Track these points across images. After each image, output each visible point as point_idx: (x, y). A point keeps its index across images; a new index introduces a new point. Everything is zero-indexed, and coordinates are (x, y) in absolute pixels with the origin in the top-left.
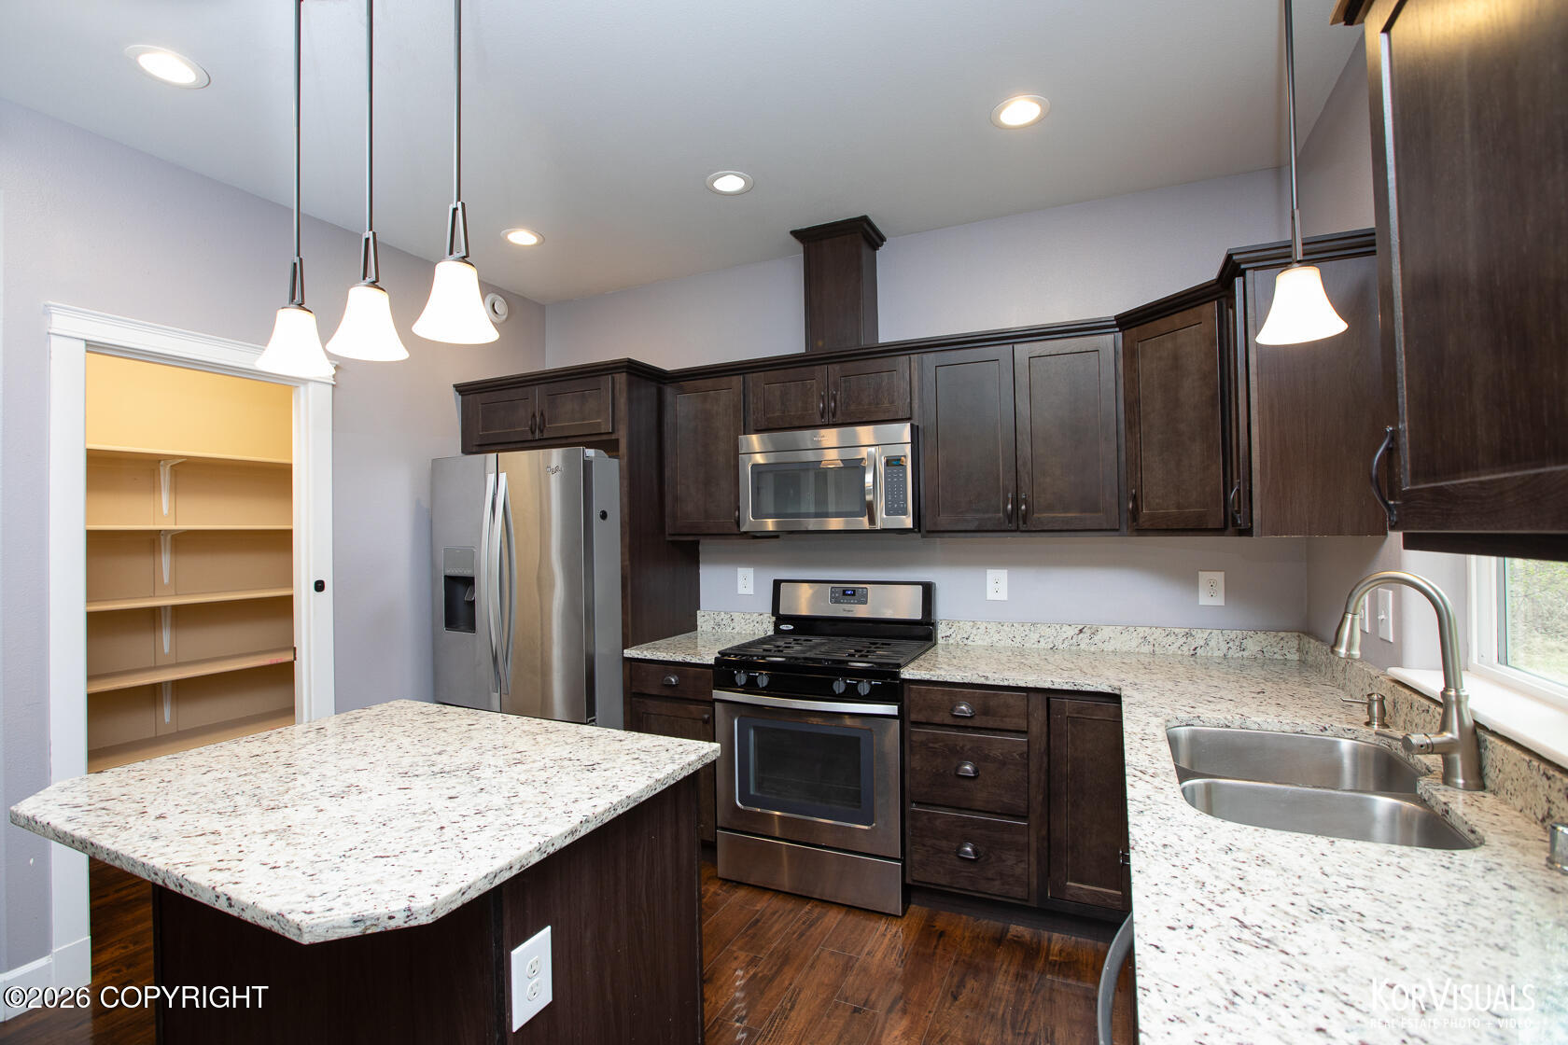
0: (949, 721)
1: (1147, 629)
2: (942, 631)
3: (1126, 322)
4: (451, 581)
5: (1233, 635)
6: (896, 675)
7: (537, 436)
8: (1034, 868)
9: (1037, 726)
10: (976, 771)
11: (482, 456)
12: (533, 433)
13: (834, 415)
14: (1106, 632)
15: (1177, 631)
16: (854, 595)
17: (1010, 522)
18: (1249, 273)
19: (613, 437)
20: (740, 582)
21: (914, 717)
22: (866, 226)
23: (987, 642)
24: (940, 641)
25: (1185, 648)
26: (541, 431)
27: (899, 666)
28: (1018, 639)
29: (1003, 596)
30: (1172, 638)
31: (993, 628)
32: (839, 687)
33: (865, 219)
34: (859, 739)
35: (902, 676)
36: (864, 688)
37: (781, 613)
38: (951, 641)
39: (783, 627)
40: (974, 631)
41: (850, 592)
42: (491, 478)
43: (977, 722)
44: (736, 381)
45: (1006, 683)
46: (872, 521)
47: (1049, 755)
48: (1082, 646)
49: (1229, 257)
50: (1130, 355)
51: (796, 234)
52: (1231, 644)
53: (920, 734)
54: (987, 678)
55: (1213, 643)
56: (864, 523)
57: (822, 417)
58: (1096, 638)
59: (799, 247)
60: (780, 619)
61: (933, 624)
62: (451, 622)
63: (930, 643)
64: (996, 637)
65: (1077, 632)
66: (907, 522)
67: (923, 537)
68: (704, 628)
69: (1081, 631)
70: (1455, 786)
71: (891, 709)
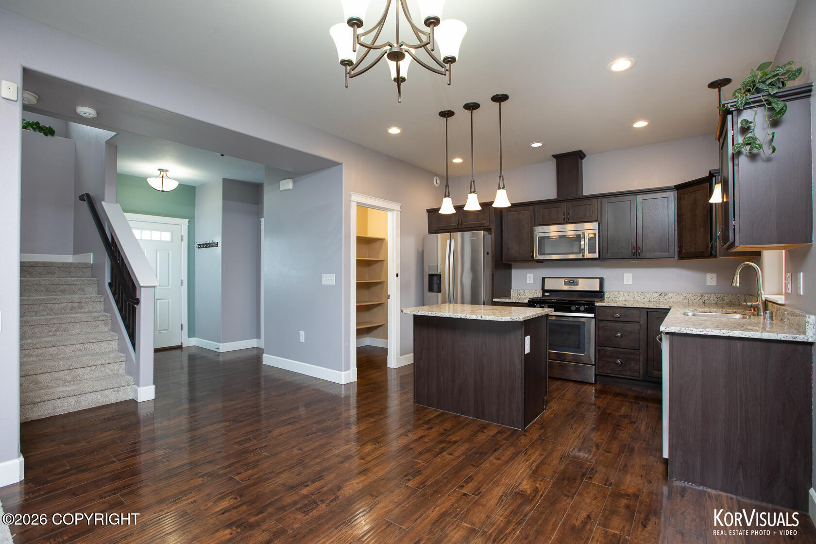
0: (612, 319)
1: (686, 294)
2: (606, 295)
3: (678, 188)
4: (431, 276)
5: (719, 296)
6: (594, 305)
7: (460, 226)
8: (641, 367)
9: (643, 321)
10: (622, 336)
11: (436, 234)
12: (458, 225)
13: (568, 220)
14: (670, 295)
15: (698, 294)
16: (573, 282)
17: (634, 255)
18: (717, 176)
19: (489, 227)
20: (528, 278)
21: (599, 318)
22: (581, 153)
23: (624, 299)
24: (606, 299)
25: (701, 300)
26: (461, 225)
27: (595, 302)
28: (636, 298)
29: (630, 282)
30: (696, 297)
31: (626, 295)
32: (573, 308)
33: (580, 151)
34: (580, 326)
35: (596, 305)
36: (582, 308)
37: (545, 289)
38: (610, 299)
39: (546, 294)
40: (619, 295)
41: (573, 281)
42: (448, 241)
43: (622, 319)
44: (531, 208)
45: (632, 306)
46: (583, 256)
47: (647, 330)
48: (661, 300)
49: (710, 172)
50: (679, 200)
51: (554, 156)
52: (719, 299)
53: (601, 324)
54: (626, 305)
55: (711, 299)
56: (580, 256)
57: (564, 220)
58: (666, 297)
59: (555, 161)
60: (544, 291)
61: (603, 292)
62: (431, 290)
63: (602, 299)
64: (627, 297)
65: (659, 295)
66: (596, 255)
67: (602, 261)
68: (514, 296)
69: (660, 295)
70: (761, 316)
71: (592, 315)
